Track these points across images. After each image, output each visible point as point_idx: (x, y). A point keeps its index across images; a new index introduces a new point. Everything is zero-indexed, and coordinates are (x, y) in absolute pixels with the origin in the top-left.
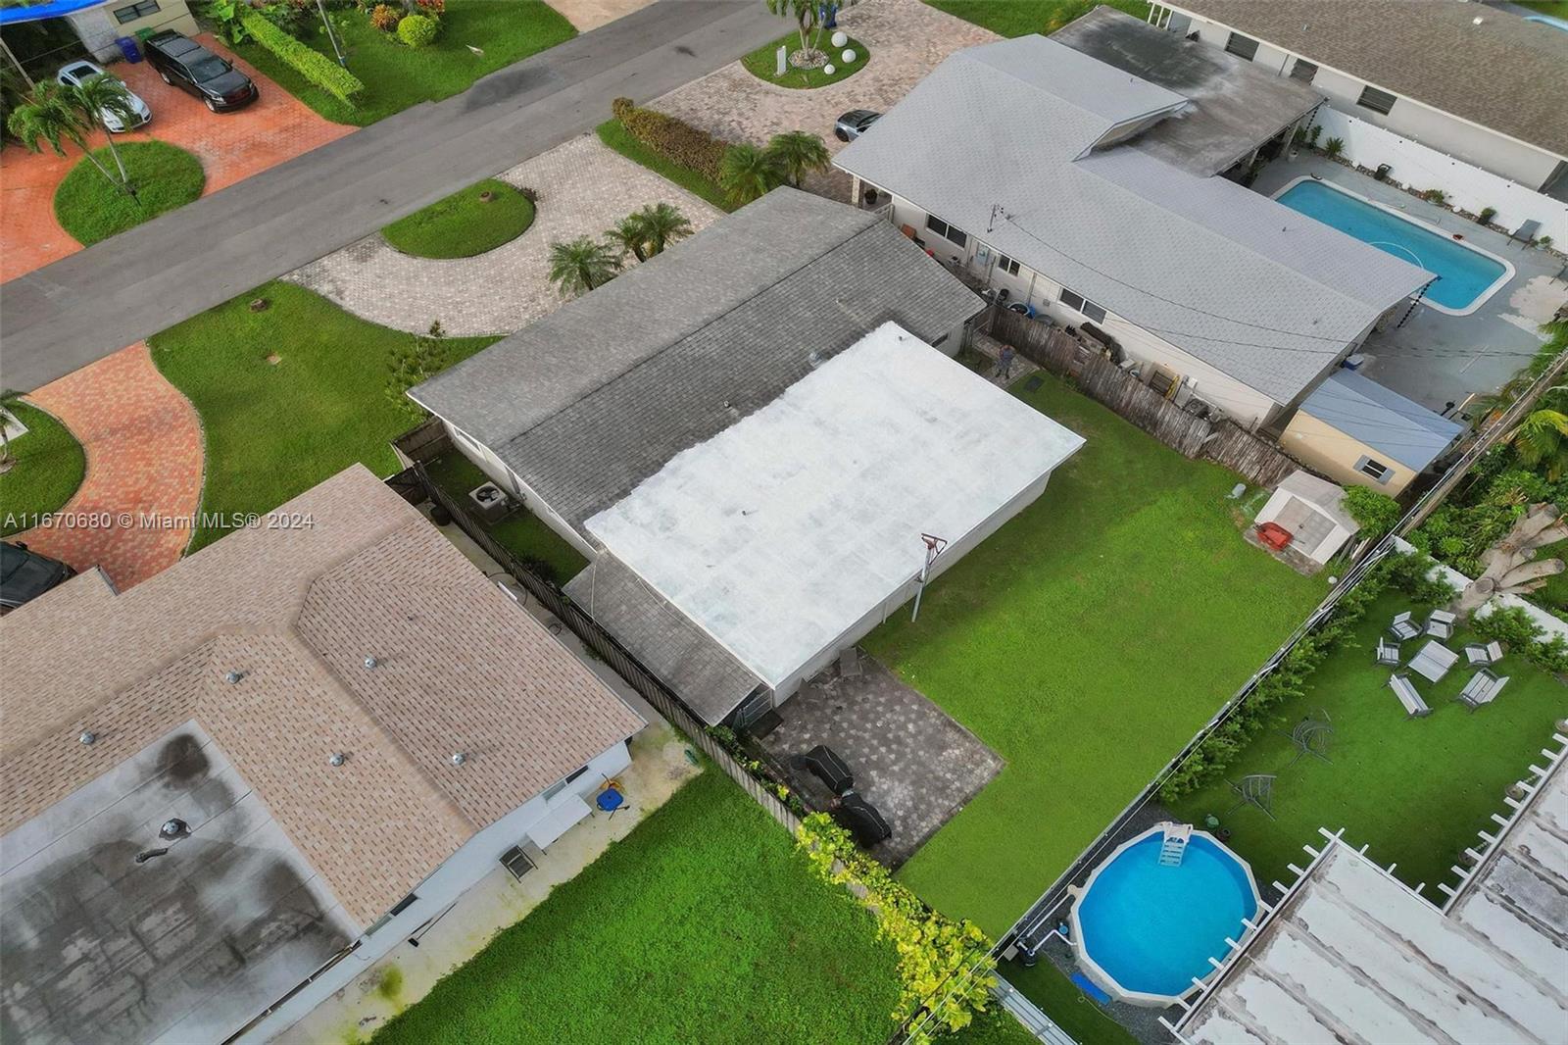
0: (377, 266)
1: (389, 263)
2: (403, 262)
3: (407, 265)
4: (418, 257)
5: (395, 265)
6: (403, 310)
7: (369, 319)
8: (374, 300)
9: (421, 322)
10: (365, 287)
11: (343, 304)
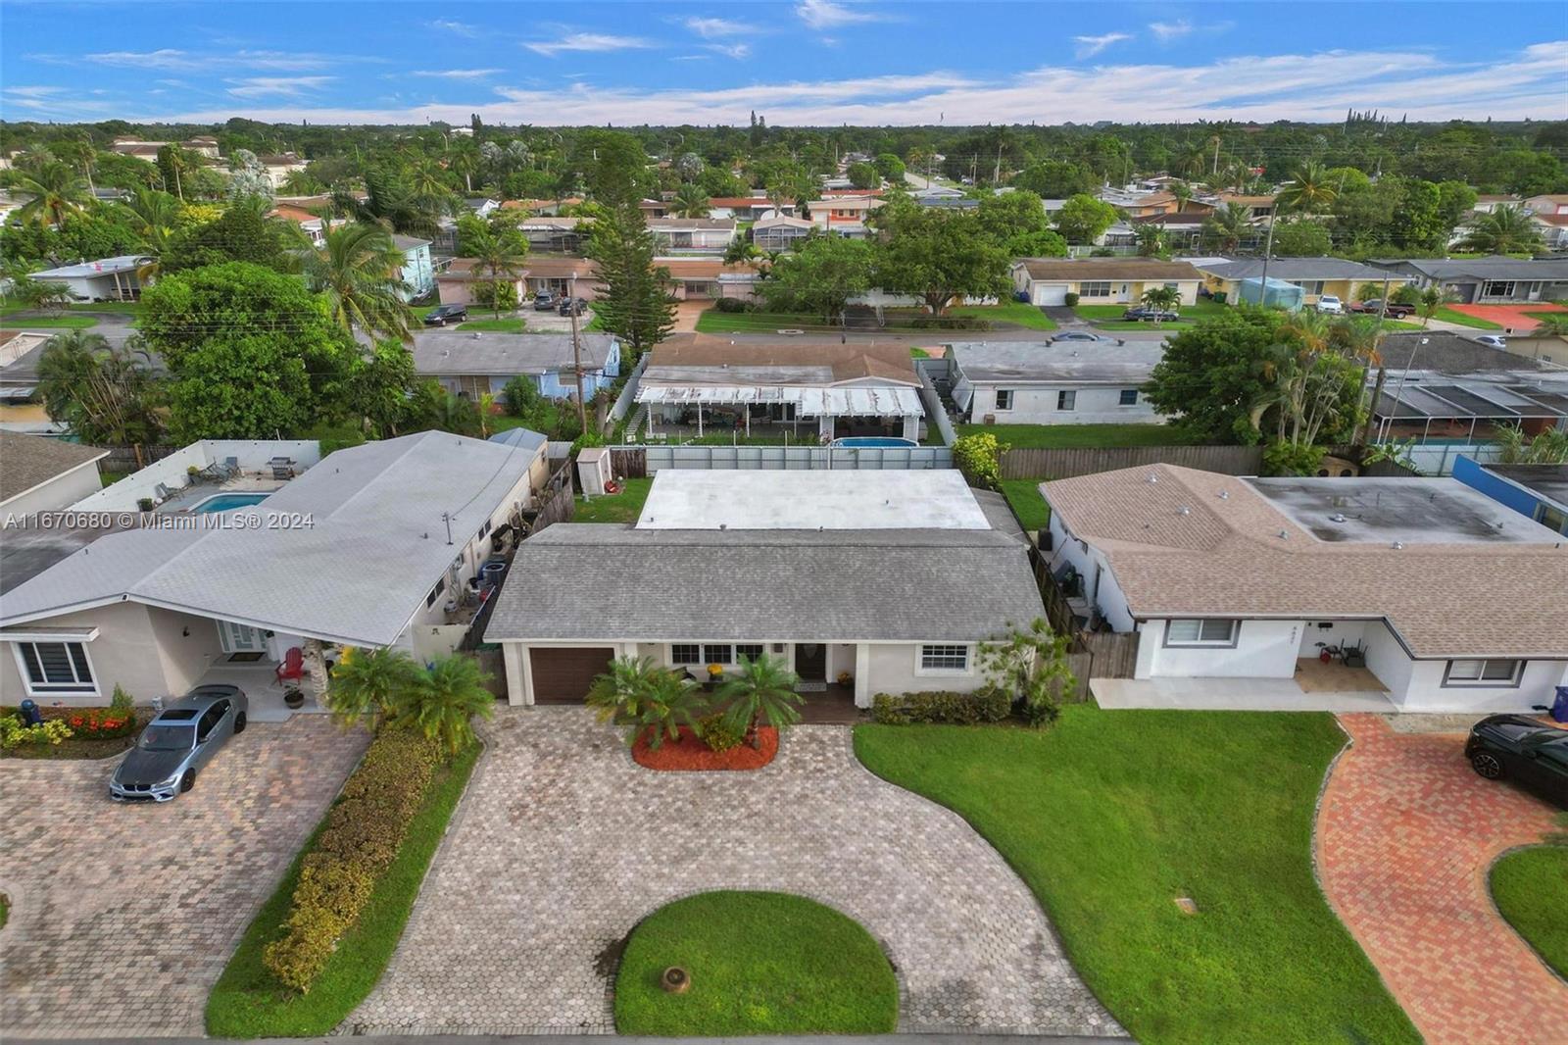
0: (949, 962)
1: (927, 956)
2: (908, 945)
3: (907, 935)
4: (877, 940)
5: (925, 947)
6: (968, 871)
7: (1019, 882)
8: (994, 907)
9: (957, 841)
10: (992, 935)
11: (1042, 926)
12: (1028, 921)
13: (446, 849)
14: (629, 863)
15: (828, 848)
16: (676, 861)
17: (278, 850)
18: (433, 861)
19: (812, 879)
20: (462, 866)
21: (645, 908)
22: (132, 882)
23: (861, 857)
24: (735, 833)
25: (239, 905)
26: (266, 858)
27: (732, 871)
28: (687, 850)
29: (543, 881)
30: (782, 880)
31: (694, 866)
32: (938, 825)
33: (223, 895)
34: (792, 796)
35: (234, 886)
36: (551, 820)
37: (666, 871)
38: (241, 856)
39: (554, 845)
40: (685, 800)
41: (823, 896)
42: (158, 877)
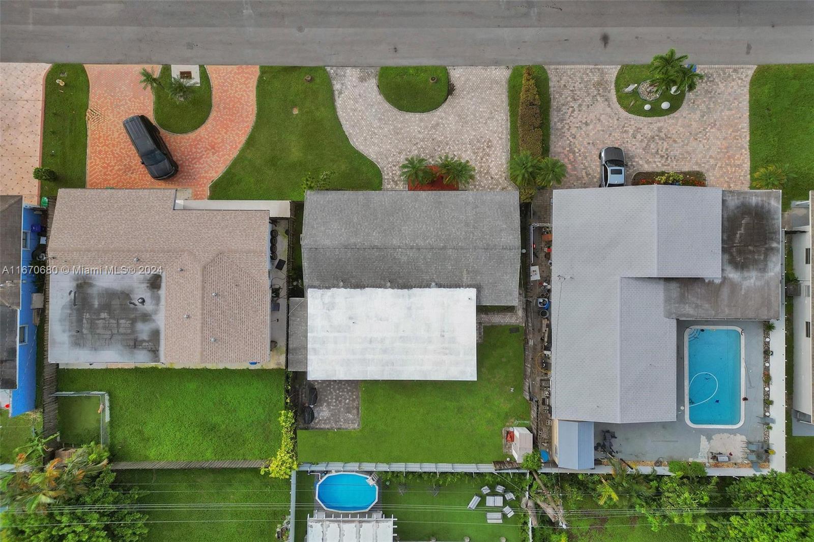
0: (364, 88)
1: (369, 90)
2: (374, 93)
3: (374, 97)
4: (382, 95)
5: (370, 93)
6: (354, 121)
7: (339, 117)
8: (349, 107)
9: (354, 133)
10: (351, 97)
11: (337, 101)
12: (340, 102)
13: (507, 128)
14: (451, 124)
15: (393, 129)
16: (438, 124)
17: (557, 129)
18: (509, 124)
19: (398, 117)
20: (500, 121)
21: (445, 107)
22: (592, 116)
23: (384, 126)
24: (421, 136)
25: (557, 107)
26: (559, 125)
27: (421, 120)
28: (434, 129)
29: (475, 115)
30: (407, 117)
31: (433, 122)
32: (359, 140)
33: (564, 111)
34: (404, 153)
35: (562, 115)
36: (478, 141)
37: (440, 120)
38: (567, 127)
39: (474, 130)
40: (438, 151)
41: (395, 111)
42: (586, 118)
